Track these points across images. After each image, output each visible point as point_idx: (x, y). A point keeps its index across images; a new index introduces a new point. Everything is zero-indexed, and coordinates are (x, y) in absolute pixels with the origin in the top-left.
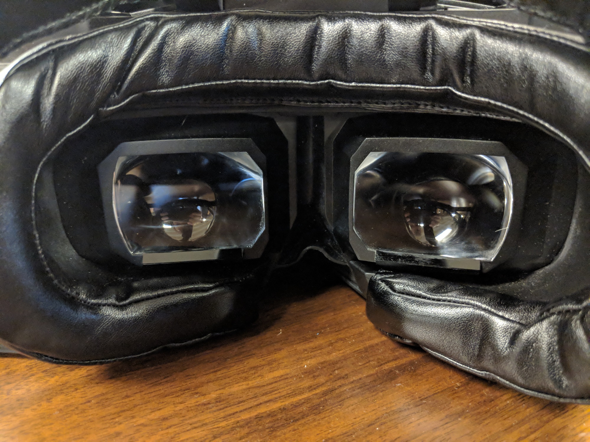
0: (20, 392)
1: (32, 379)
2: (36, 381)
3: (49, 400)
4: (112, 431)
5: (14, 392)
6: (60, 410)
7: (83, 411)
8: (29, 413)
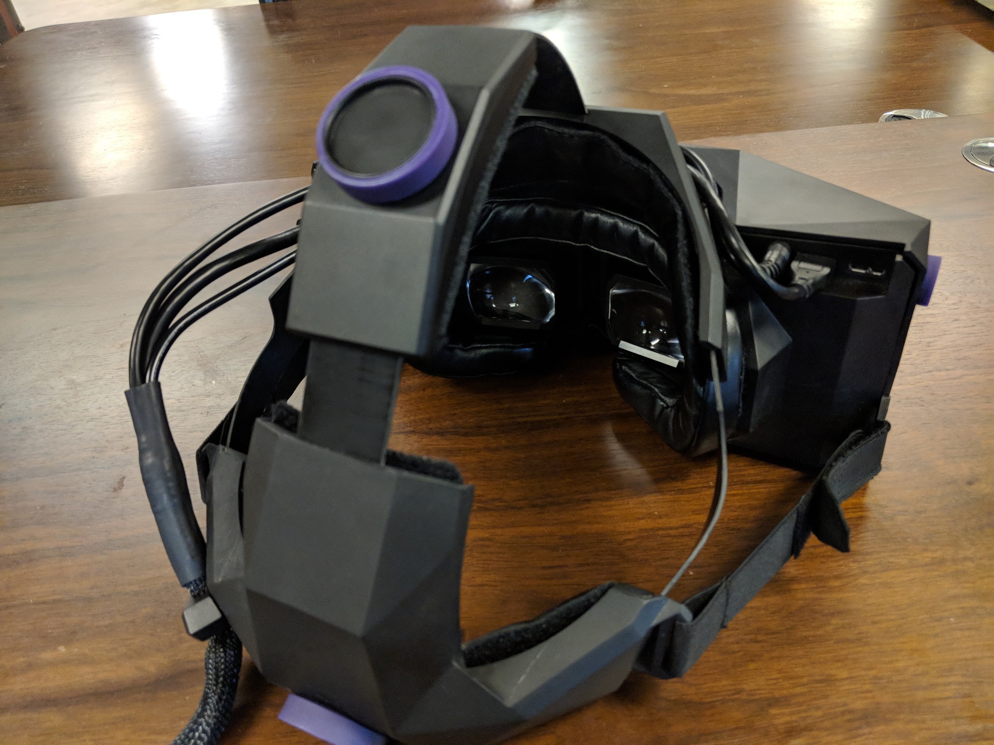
0: (410, 382)
1: (416, 376)
2: (418, 378)
3: (424, 390)
4: (453, 412)
5: (407, 381)
6: (429, 397)
7: (440, 399)
8: (414, 395)
